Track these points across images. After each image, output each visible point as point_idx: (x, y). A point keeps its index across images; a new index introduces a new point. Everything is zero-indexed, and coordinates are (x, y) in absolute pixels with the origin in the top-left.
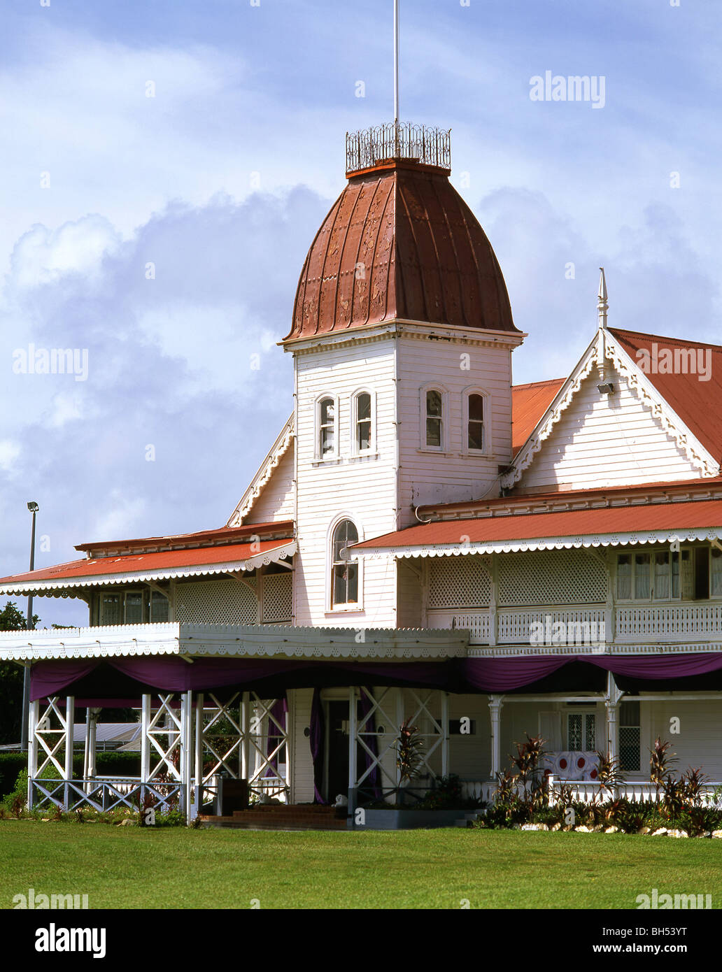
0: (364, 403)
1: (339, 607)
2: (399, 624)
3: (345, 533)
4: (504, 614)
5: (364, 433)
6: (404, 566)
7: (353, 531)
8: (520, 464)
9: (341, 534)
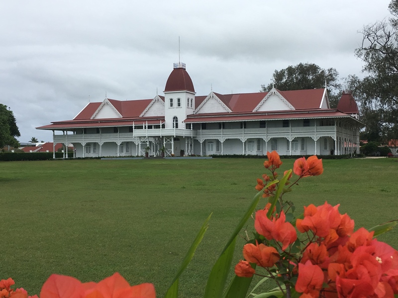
7: (177, 118)
8: (197, 110)
9: (174, 118)
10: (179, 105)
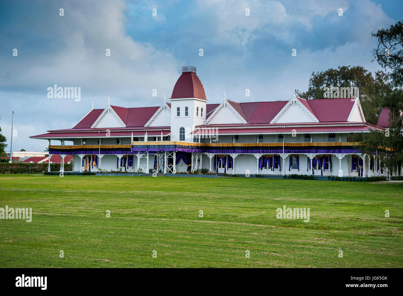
0: (187, 109)
1: (181, 141)
7: (184, 129)
8: (208, 120)
9: (181, 129)
10: (187, 114)
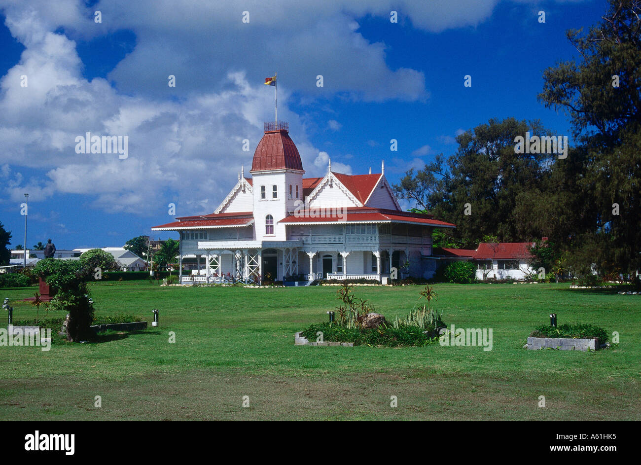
0: (275, 188)
1: (268, 235)
2: (286, 240)
3: (269, 218)
4: (313, 237)
5: (275, 195)
6: (287, 227)
7: (272, 217)
